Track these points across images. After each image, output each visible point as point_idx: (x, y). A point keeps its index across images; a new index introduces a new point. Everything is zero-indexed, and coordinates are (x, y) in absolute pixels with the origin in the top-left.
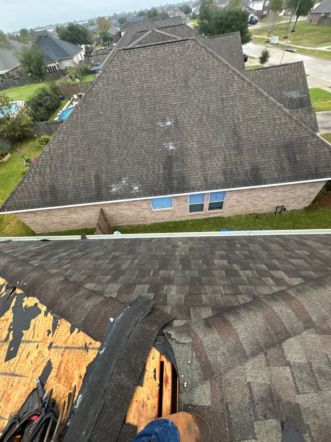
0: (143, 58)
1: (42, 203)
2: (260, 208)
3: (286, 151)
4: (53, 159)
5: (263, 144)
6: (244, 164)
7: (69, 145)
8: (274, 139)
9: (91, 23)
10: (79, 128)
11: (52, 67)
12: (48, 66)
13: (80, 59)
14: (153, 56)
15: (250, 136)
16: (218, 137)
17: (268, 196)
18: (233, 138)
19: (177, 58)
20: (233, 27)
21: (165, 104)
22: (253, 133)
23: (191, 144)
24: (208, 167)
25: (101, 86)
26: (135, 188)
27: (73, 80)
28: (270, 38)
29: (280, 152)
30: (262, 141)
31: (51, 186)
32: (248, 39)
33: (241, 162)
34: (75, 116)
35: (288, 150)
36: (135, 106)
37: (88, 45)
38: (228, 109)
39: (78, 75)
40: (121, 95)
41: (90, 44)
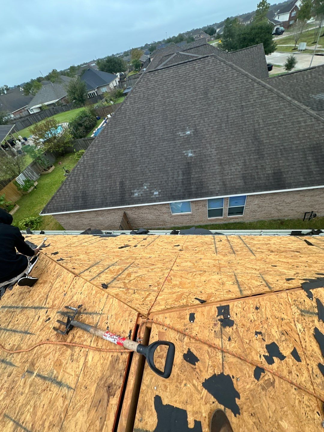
0: (166, 77)
1: (75, 206)
2: (286, 214)
3: (313, 154)
4: (86, 168)
5: (287, 147)
6: (265, 169)
7: (99, 156)
8: (299, 142)
9: (126, 54)
10: (109, 141)
11: (92, 94)
12: (89, 93)
13: (115, 85)
14: (175, 75)
15: (272, 140)
16: (238, 143)
17: (293, 201)
18: (253, 143)
19: (198, 73)
20: (257, 40)
21: (185, 116)
22: (275, 137)
23: (209, 150)
24: (227, 172)
25: (128, 104)
26: (155, 193)
27: (108, 103)
28: (297, 45)
29: (305, 154)
30: (285, 144)
31: (83, 192)
32: (272, 49)
33: (262, 166)
34: (106, 132)
35: (315, 153)
36: (157, 119)
37: (123, 73)
38: (248, 116)
39: (112, 98)
40: (145, 111)
41: (124, 71)
